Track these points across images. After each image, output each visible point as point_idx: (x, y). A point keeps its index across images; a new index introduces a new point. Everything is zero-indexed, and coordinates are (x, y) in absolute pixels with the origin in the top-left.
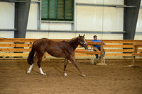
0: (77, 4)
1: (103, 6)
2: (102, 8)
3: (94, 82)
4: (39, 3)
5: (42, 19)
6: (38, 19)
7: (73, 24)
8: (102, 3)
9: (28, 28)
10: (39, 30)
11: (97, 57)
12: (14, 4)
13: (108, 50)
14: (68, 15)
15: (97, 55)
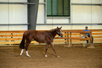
0: (72, 4)
1: (91, 5)
2: (90, 6)
3: (85, 61)
4: (45, 4)
5: (47, 16)
6: (45, 16)
7: (69, 18)
8: (90, 3)
9: (37, 23)
10: (45, 24)
11: (88, 42)
12: (27, 5)
13: (96, 37)
14: (66, 13)
15: (87, 41)
